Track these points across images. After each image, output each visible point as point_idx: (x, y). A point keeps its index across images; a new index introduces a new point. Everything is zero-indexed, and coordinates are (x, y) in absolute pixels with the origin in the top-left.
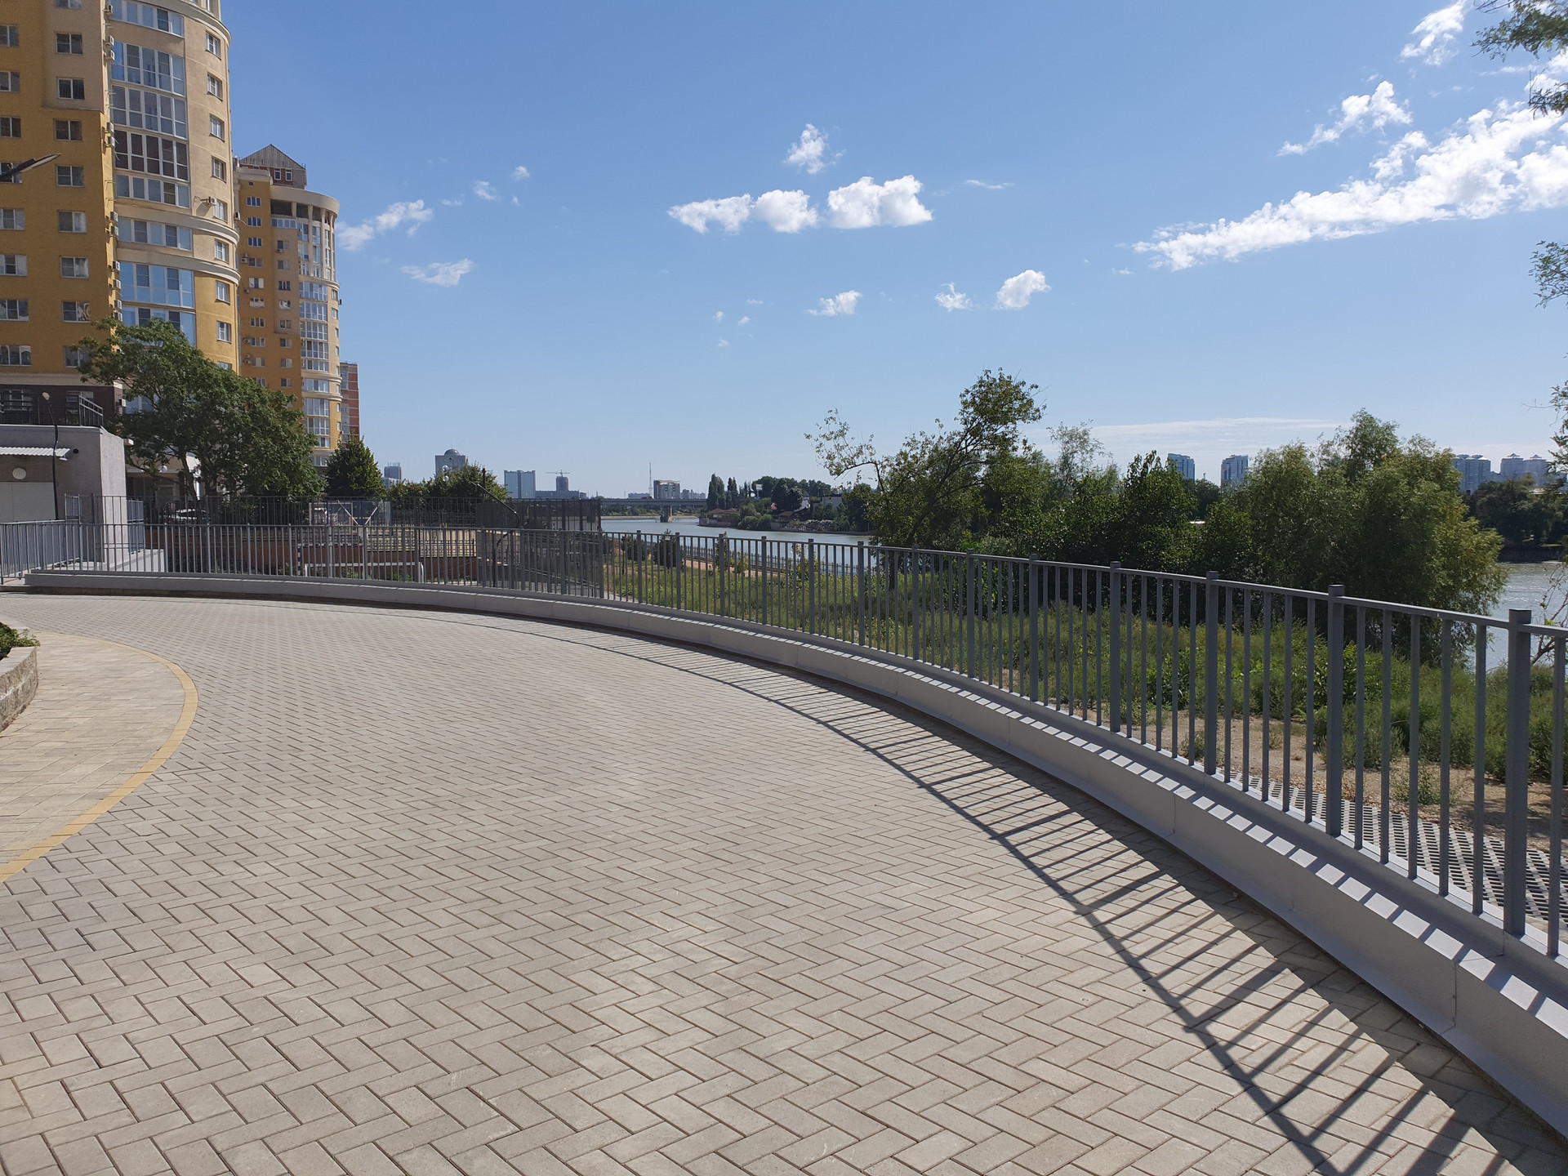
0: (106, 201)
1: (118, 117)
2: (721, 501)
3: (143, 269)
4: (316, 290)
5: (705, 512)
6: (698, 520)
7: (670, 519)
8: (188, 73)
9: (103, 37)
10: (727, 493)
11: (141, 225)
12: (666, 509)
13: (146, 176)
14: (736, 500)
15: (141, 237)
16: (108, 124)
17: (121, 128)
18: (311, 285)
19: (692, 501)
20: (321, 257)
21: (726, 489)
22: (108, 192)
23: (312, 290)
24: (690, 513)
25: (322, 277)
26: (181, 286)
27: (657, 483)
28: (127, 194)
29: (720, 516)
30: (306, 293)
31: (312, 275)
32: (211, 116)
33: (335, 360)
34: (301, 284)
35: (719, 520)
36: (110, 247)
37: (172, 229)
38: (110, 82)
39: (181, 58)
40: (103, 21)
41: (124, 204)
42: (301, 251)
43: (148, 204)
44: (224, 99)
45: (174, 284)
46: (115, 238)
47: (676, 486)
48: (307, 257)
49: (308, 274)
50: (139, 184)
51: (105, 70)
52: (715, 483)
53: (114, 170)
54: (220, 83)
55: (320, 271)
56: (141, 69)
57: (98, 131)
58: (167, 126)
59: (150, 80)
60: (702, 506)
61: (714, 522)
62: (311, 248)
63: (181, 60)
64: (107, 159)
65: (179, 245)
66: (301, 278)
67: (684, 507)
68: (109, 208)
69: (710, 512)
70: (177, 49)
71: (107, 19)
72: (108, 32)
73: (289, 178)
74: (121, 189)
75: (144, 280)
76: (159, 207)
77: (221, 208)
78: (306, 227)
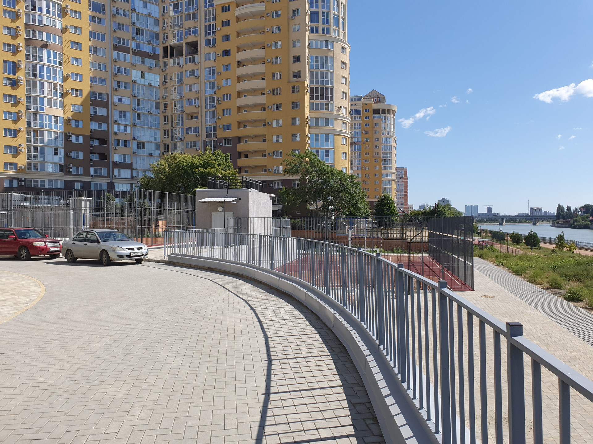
0: (306, 112)
1: (311, 82)
2: (563, 216)
3: (317, 135)
4: (388, 140)
5: (555, 221)
6: (551, 224)
7: (537, 224)
8: (334, 62)
9: (307, 55)
10: (566, 212)
11: (317, 119)
12: (536, 220)
13: (319, 102)
14: (571, 215)
15: (317, 124)
16: (308, 85)
17: (312, 86)
18: (386, 138)
19: (548, 216)
20: (390, 128)
21: (566, 210)
22: (307, 109)
23: (386, 140)
24: (547, 221)
25: (390, 135)
26: (330, 140)
27: (531, 209)
28: (313, 109)
29: (562, 223)
30: (384, 141)
31: (386, 135)
32: (342, 76)
33: (394, 166)
34: (383, 138)
35: (562, 224)
36: (307, 129)
37: (327, 119)
38: (309, 70)
39: (332, 57)
40: (307, 49)
41: (312, 113)
42: (383, 126)
43: (320, 112)
44: (347, 69)
45: (327, 140)
46: (309, 125)
47: (540, 210)
48: (385, 128)
49: (385, 134)
50: (317, 104)
51: (307, 66)
52: (560, 208)
53: (309, 101)
54: (345, 64)
55: (389, 133)
56: (319, 64)
57: (304, 88)
58: (327, 82)
59: (322, 67)
60: (553, 218)
61: (559, 225)
62: (386, 124)
63: (332, 58)
64: (307, 97)
65: (329, 125)
66: (383, 136)
67: (544, 219)
68: (307, 114)
69: (557, 221)
70: (331, 54)
71: (309, 48)
72: (309, 52)
73: (379, 100)
74: (311, 108)
75: (317, 140)
76: (323, 112)
77: (345, 109)
78: (385, 117)
